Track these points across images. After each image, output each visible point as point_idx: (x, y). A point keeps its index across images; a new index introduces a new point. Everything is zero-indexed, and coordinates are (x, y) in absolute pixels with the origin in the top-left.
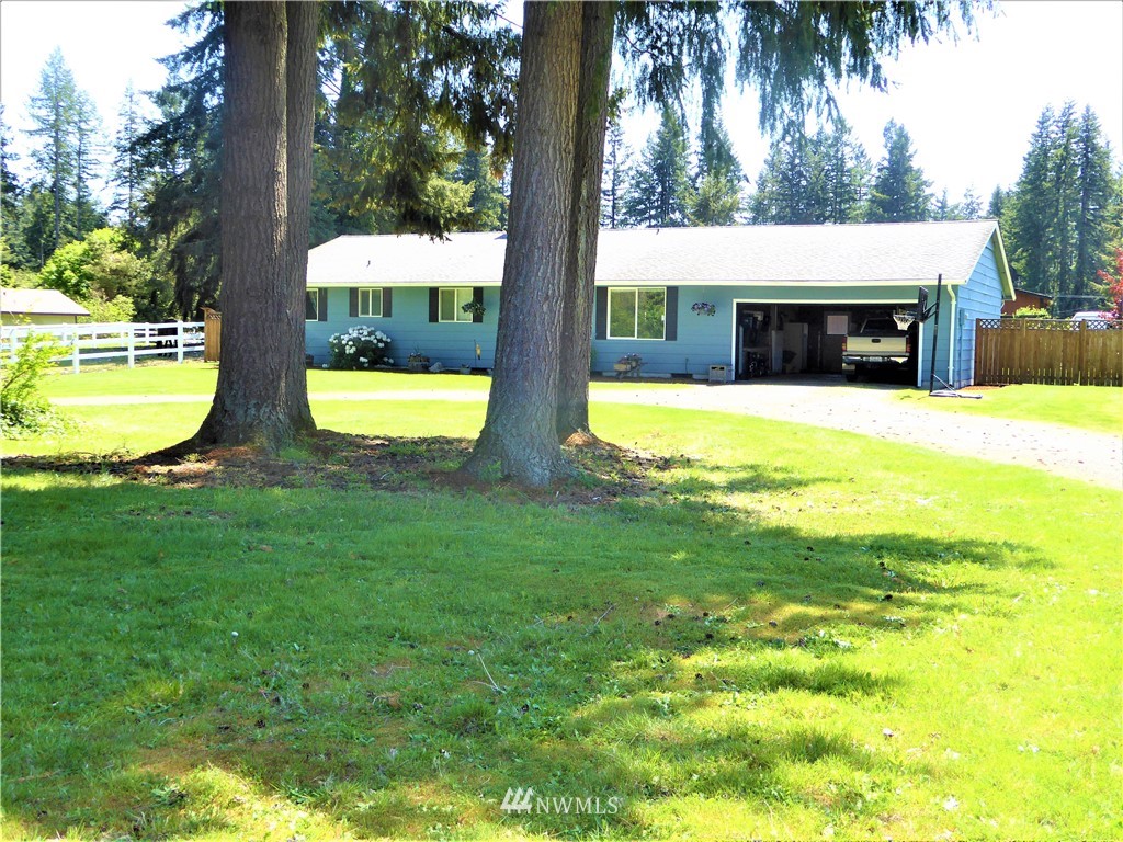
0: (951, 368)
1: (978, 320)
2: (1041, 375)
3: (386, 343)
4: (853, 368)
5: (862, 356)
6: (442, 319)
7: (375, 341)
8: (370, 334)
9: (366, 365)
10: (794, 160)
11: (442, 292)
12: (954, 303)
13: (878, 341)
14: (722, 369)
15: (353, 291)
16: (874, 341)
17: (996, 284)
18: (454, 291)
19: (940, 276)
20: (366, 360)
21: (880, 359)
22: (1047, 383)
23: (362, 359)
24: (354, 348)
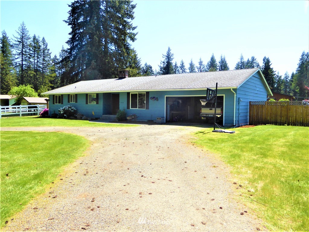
0: (235, 119)
1: (250, 102)
2: (273, 121)
3: (74, 110)
4: (205, 118)
5: (206, 115)
6: (89, 103)
7: (70, 110)
8: (69, 108)
9: (66, 117)
10: (242, 67)
11: (89, 95)
12: (235, 95)
13: (212, 109)
14: (160, 119)
15: (69, 95)
16: (210, 109)
17: (263, 90)
18: (91, 95)
19: (217, 83)
20: (66, 115)
21: (212, 116)
22: (275, 124)
23: (65, 115)
24: (63, 112)
